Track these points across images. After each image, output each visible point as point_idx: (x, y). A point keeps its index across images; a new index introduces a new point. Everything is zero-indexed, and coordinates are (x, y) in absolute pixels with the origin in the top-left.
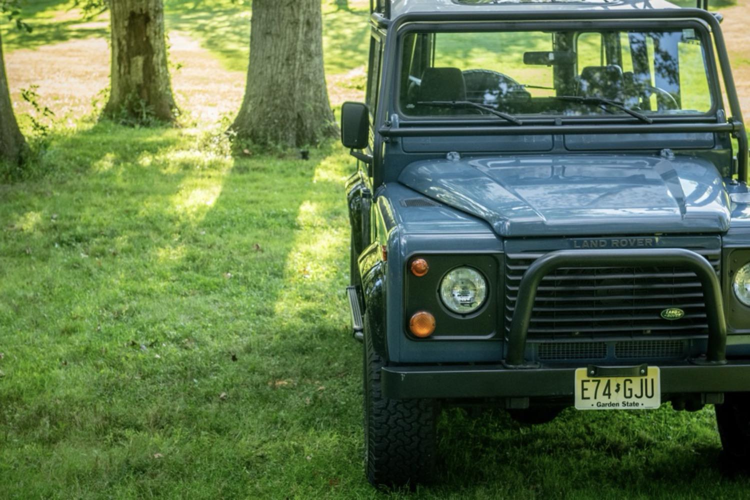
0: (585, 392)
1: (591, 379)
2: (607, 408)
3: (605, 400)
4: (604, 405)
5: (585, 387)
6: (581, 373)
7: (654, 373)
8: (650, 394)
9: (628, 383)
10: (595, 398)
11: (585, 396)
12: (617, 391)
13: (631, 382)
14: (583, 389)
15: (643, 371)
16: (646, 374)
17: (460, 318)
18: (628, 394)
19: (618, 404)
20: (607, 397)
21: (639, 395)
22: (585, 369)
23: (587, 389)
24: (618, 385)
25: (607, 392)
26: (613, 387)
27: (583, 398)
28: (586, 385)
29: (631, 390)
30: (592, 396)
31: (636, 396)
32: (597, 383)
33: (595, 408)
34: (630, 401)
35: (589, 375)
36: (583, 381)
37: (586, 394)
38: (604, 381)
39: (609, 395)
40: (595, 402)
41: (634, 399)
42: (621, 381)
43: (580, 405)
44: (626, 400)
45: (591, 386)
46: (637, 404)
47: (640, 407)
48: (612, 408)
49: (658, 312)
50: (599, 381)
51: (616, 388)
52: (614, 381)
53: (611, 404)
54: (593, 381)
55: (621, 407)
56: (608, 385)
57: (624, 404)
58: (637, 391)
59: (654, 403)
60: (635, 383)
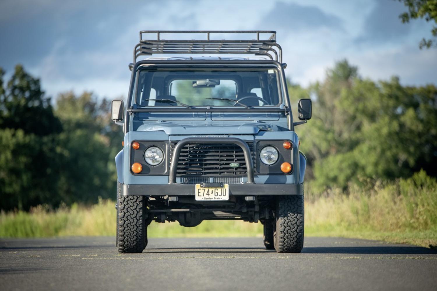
0: (199, 193)
1: (202, 188)
2: (208, 200)
3: (207, 197)
4: (207, 199)
5: (199, 191)
6: (198, 186)
7: (227, 186)
8: (224, 194)
9: (216, 190)
10: (203, 196)
11: (199, 195)
12: (212, 193)
13: (217, 190)
14: (199, 192)
15: (222, 185)
16: (223, 187)
17: (153, 167)
18: (216, 195)
19: (212, 198)
20: (208, 195)
21: (220, 195)
22: (199, 184)
23: (200, 192)
24: (212, 191)
25: (208, 194)
26: (210, 192)
28: (200, 191)
29: (217, 193)
31: (219, 195)
32: (204, 190)
33: (203, 200)
35: (201, 187)
36: (199, 189)
38: (207, 189)
39: (209, 195)
40: (203, 197)
41: (218, 197)
42: (213, 189)
43: (197, 198)
44: (216, 197)
45: (202, 191)
46: (220, 198)
47: (221, 200)
48: (210, 200)
49: (228, 164)
50: (205, 189)
51: (211, 192)
52: (211, 190)
53: (210, 199)
54: (203, 189)
55: (213, 200)
56: (208, 191)
57: (214, 198)
58: (220, 193)
59: (226, 198)
60: (219, 190)
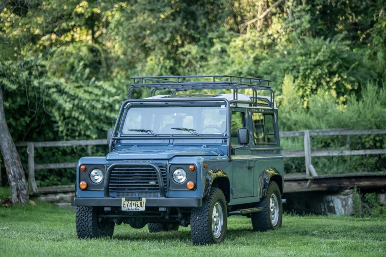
2: (131, 210)
3: (130, 208)
4: (130, 209)
6: (123, 199)
7: (144, 200)
8: (142, 206)
9: (137, 203)
12: (134, 205)
14: (124, 204)
16: (141, 200)
17: (95, 184)
22: (124, 198)
26: (132, 204)
27: (124, 207)
28: (125, 203)
29: (137, 205)
30: (126, 206)
33: (127, 210)
34: (137, 208)
35: (126, 200)
36: (124, 202)
37: (125, 206)
38: (130, 202)
39: (131, 206)
40: (127, 208)
41: (138, 208)
42: (135, 202)
43: (123, 209)
45: (126, 203)
47: (140, 210)
49: (148, 183)
50: (128, 202)
52: (133, 202)
53: (132, 209)
55: (134, 210)
56: (131, 203)
57: (135, 209)
58: (139, 205)
59: (143, 209)
60: (139, 203)
